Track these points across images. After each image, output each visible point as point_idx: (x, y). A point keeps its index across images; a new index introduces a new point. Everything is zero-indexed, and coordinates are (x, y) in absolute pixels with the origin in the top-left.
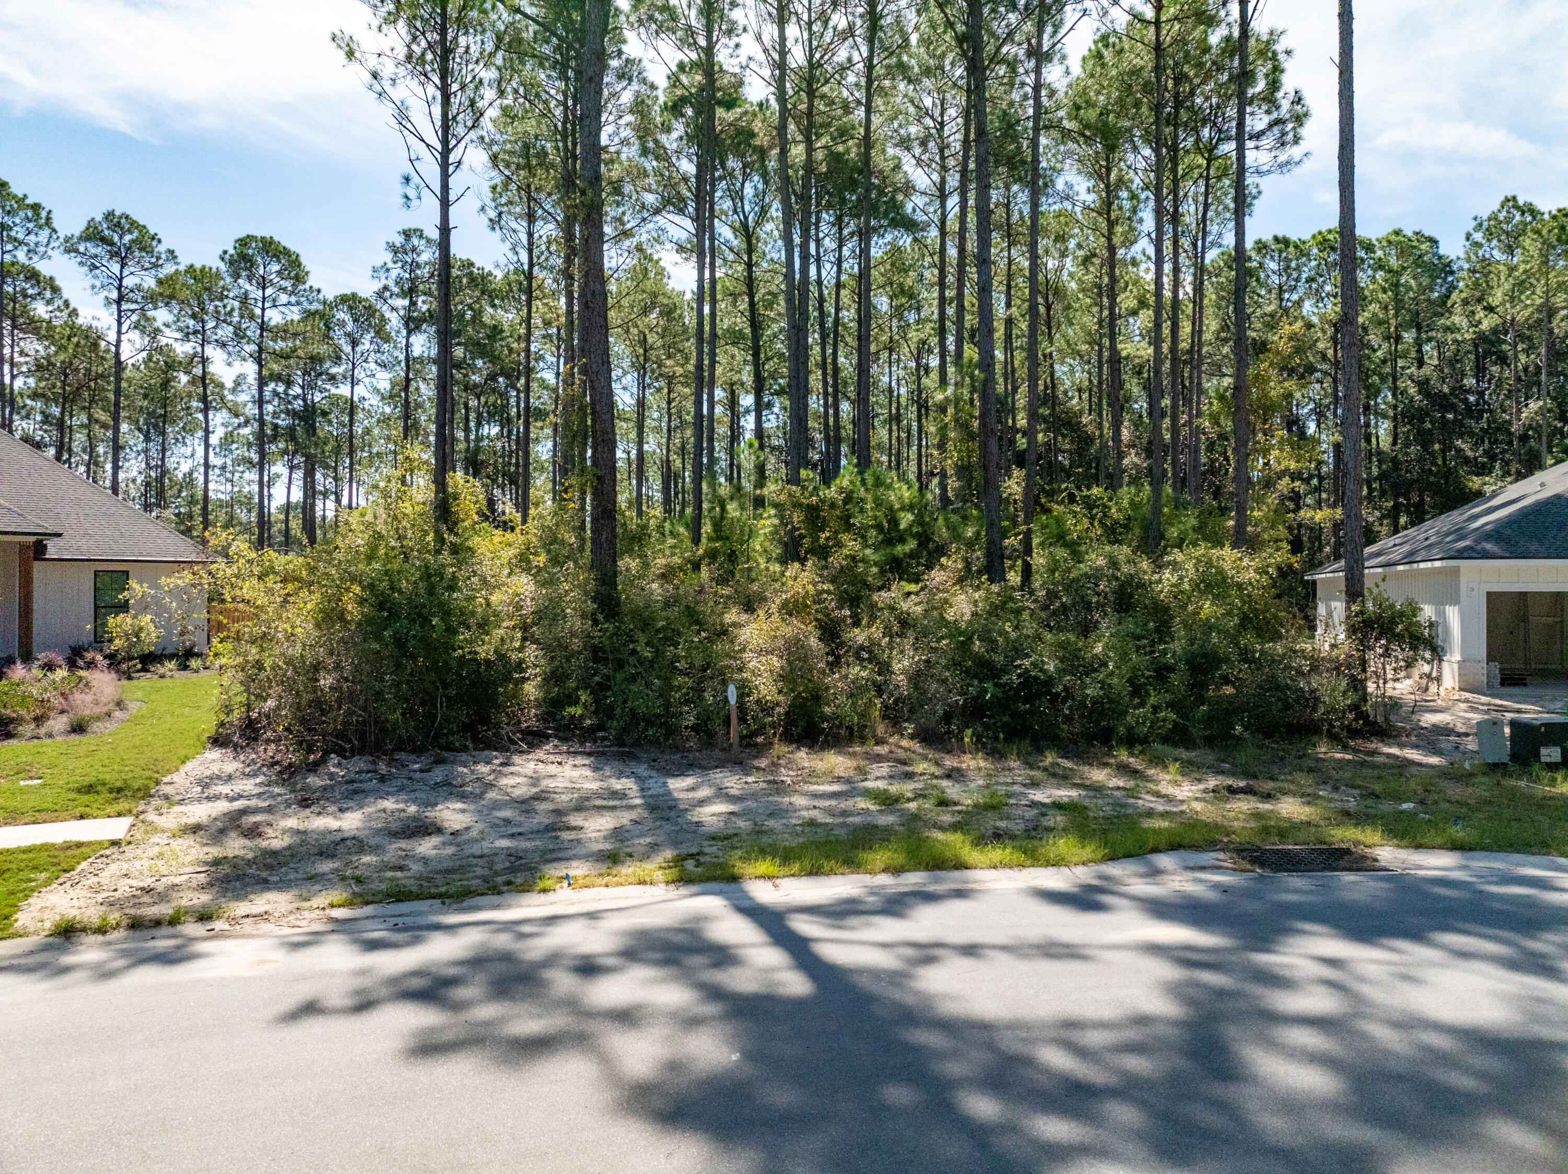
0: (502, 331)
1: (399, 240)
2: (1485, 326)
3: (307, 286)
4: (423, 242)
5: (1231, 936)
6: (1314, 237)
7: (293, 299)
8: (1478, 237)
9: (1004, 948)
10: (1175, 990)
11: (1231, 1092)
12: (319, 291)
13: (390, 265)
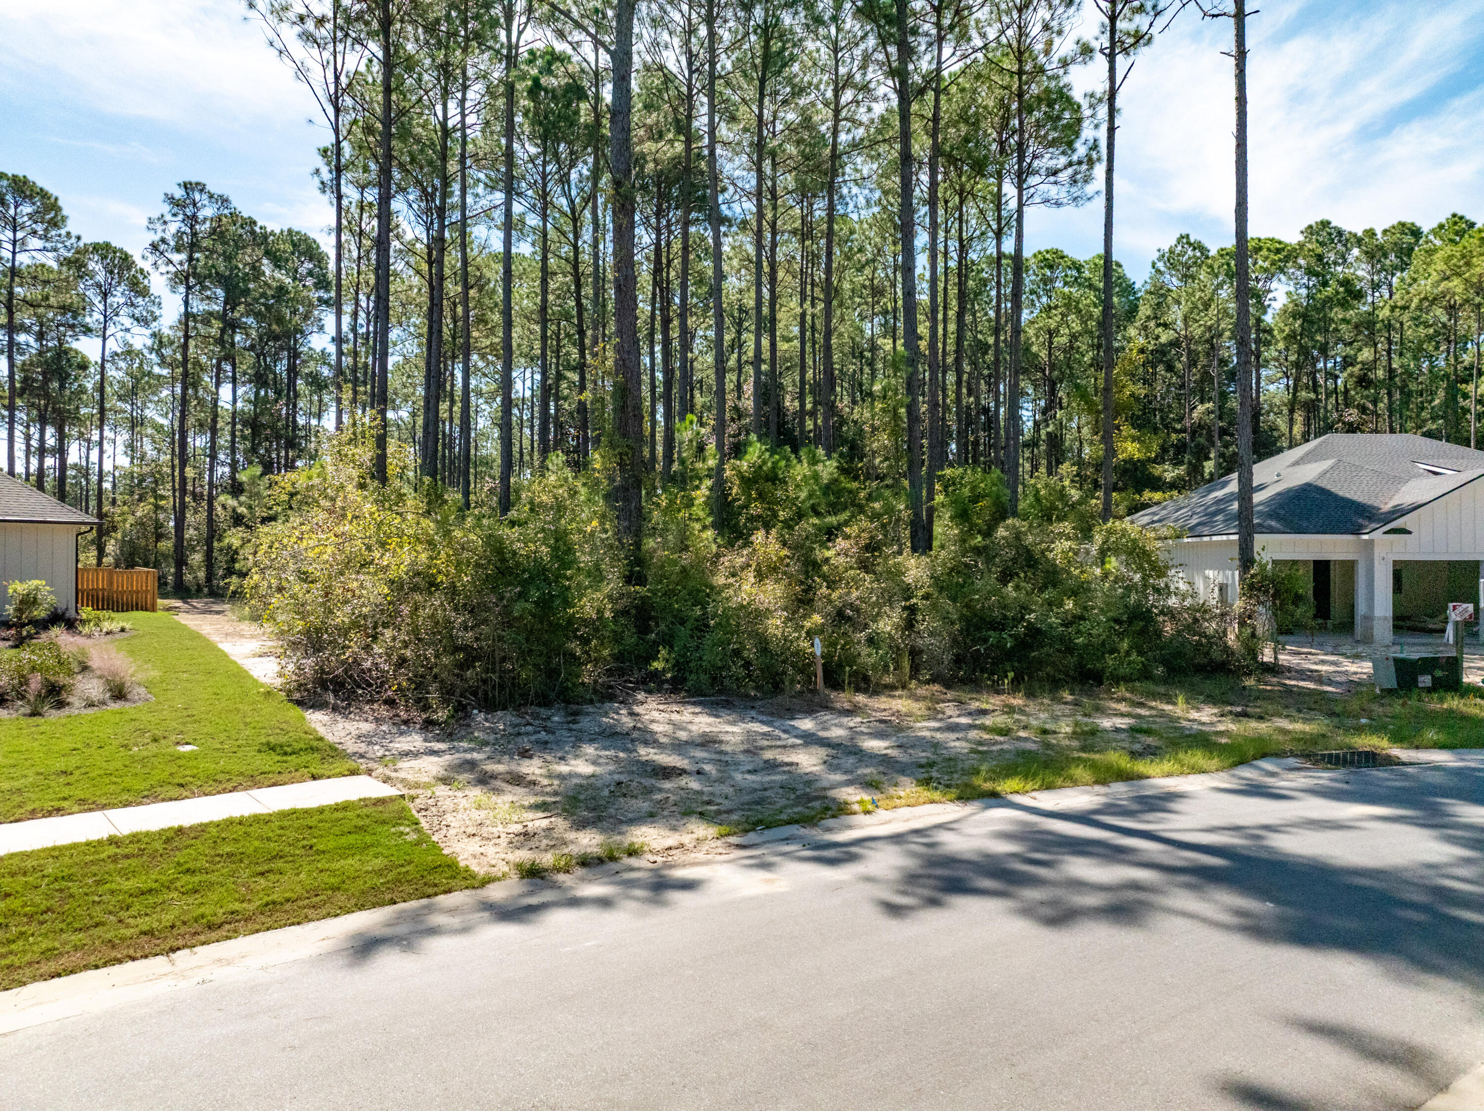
0: (288, 292)
1: (179, 193)
2: (1163, 339)
3: (63, 232)
4: (205, 196)
6: (1035, 256)
7: (49, 245)
8: (1160, 265)
12: (79, 238)
13: (168, 217)
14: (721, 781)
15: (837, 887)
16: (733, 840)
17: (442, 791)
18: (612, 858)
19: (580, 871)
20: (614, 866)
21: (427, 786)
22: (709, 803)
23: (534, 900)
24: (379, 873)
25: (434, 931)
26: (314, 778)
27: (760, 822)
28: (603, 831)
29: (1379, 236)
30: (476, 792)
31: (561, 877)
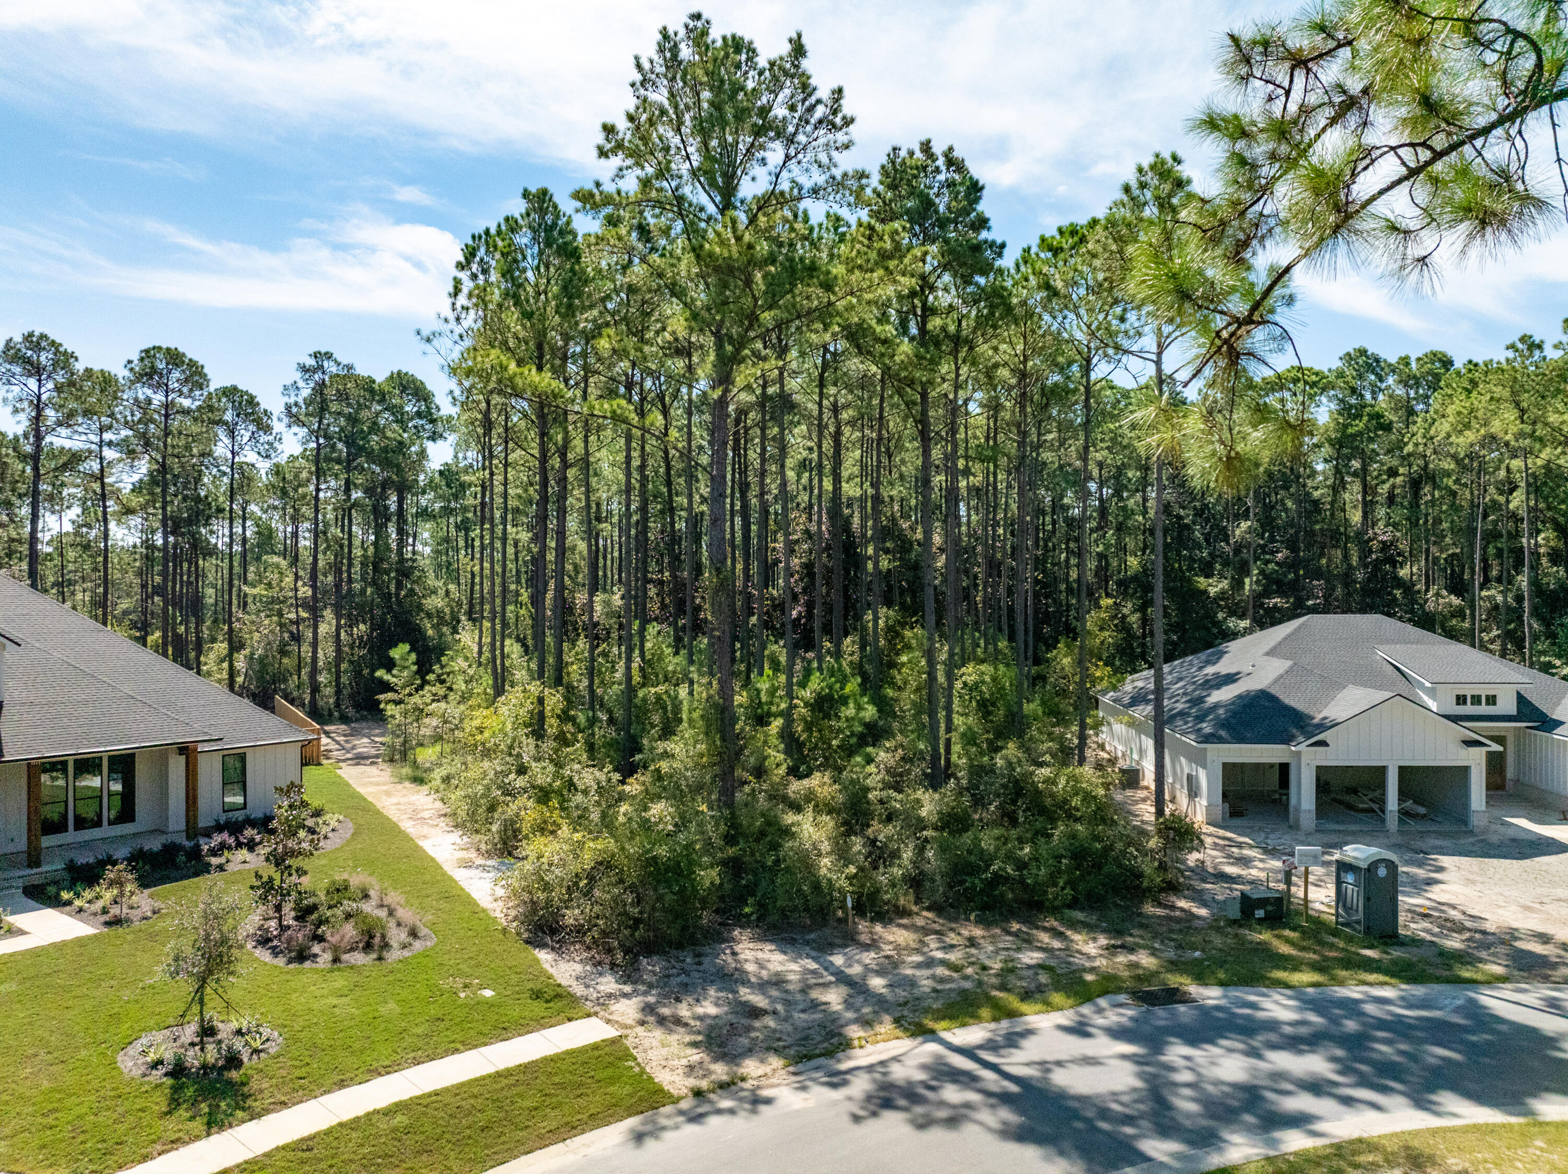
1: (310, 362)
4: (331, 362)
5: (1146, 1046)
9: (1072, 1061)
10: (1140, 1075)
11: (1172, 1113)
12: (214, 388)
13: (301, 384)
14: (786, 1020)
15: (834, 1104)
16: (791, 1069)
17: (640, 1030)
18: (734, 1083)
19: (719, 1091)
20: (733, 1088)
21: (631, 1027)
22: (779, 1040)
23: (701, 1110)
24: (631, 1095)
25: (664, 1128)
26: (570, 1020)
27: (805, 1056)
28: (727, 1063)
29: (1414, 365)
30: (658, 1033)
31: (712, 1096)
